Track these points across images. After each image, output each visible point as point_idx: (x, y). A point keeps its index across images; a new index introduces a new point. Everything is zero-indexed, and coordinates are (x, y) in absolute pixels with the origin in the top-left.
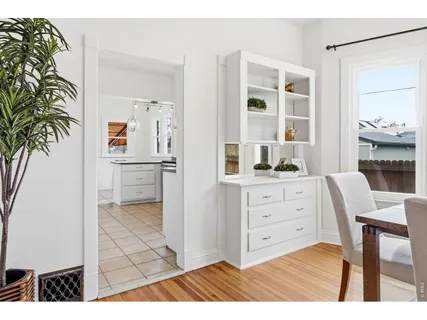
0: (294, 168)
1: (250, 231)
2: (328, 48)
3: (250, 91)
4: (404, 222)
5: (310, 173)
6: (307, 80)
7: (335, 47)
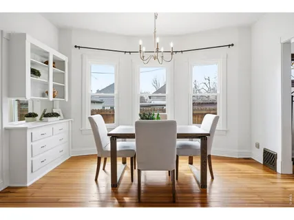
0: (57, 115)
1: (33, 159)
2: (76, 47)
3: (32, 63)
4: (134, 132)
5: (65, 118)
6: (64, 61)
7: (79, 47)
